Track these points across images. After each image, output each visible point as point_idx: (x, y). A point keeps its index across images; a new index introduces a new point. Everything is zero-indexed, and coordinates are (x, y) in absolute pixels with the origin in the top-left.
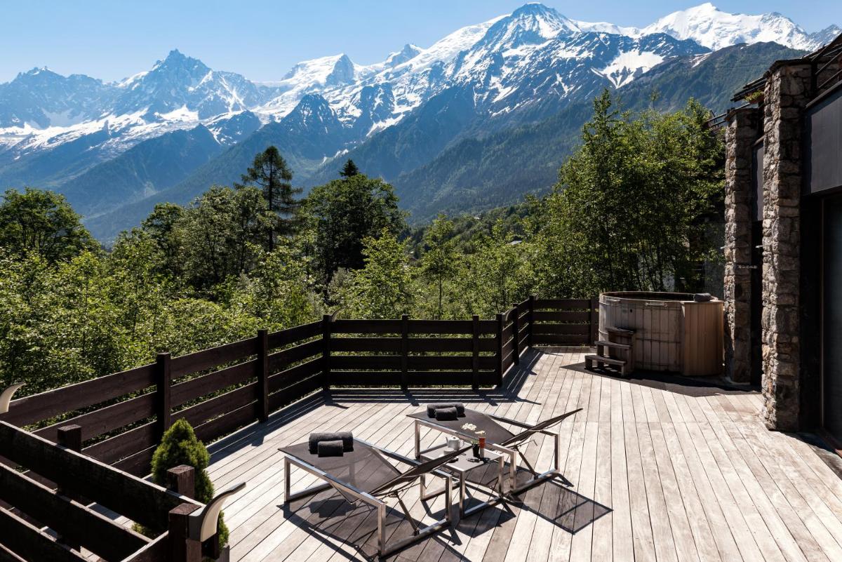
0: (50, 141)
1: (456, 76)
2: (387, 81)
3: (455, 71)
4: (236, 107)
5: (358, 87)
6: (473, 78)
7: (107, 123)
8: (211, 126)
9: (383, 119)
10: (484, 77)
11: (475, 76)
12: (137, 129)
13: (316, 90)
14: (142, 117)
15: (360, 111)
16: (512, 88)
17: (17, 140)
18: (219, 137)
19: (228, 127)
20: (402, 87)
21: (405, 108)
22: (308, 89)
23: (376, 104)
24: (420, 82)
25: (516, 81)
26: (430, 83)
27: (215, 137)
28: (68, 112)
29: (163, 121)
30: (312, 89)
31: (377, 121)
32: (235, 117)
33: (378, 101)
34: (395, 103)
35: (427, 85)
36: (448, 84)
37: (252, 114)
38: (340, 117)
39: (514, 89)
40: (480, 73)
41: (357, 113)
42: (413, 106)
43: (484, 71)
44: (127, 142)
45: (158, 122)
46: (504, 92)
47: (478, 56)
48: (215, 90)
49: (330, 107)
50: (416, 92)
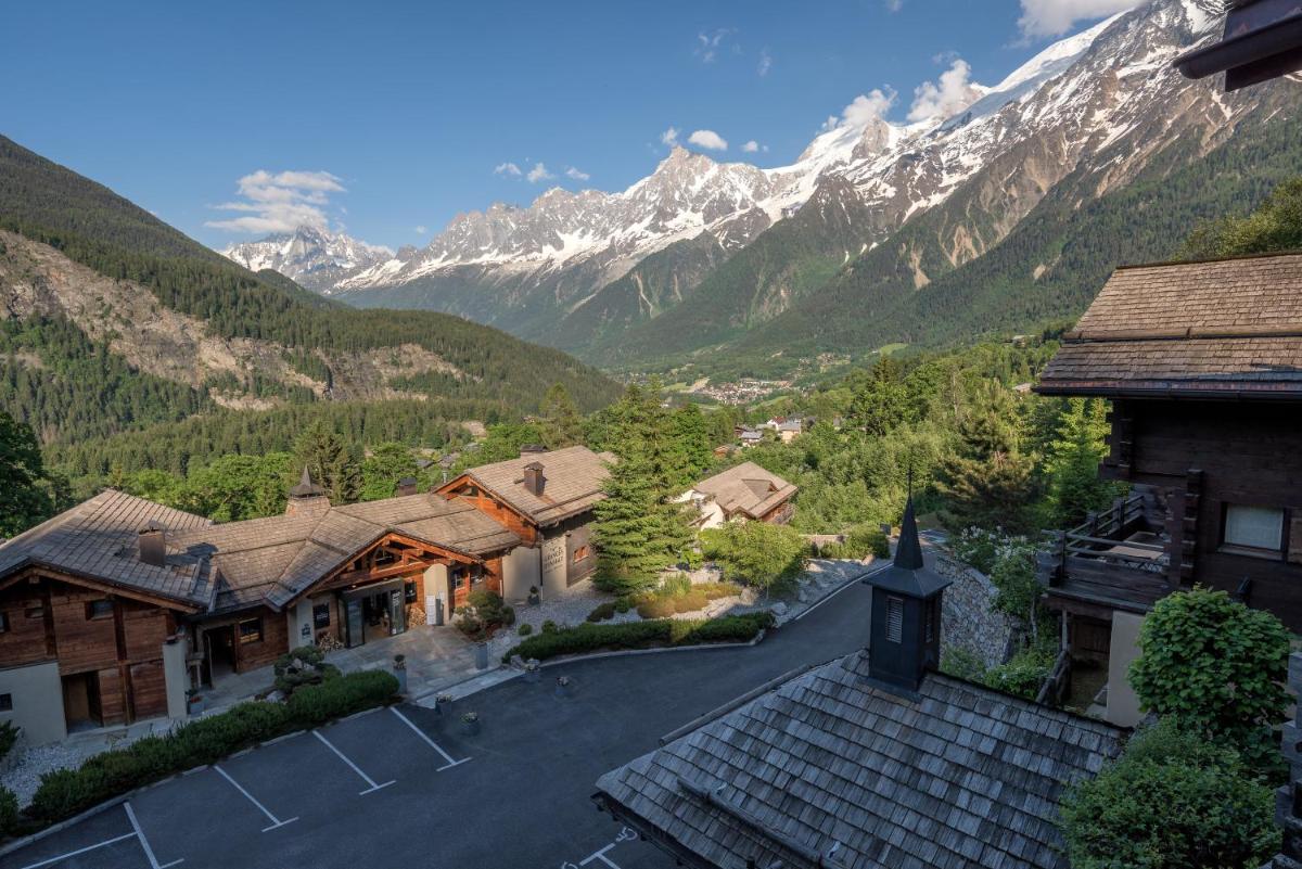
0: (565, 264)
1: (1037, 119)
2: (934, 143)
3: (1037, 111)
4: (743, 205)
5: (893, 157)
6: (1064, 120)
7: (613, 238)
8: (716, 231)
9: (926, 195)
10: (1082, 114)
11: (1068, 116)
12: (642, 242)
13: (840, 168)
14: (647, 229)
15: (894, 189)
16: (1130, 126)
17: (536, 266)
18: (725, 242)
19: (735, 229)
20: (955, 149)
21: (957, 178)
22: (829, 168)
23: (916, 178)
24: (982, 137)
25: (1139, 112)
26: (996, 135)
27: (721, 243)
28: (579, 232)
29: (667, 230)
30: (834, 168)
31: (917, 199)
32: (742, 216)
33: (919, 171)
34: (944, 172)
35: (991, 140)
36: (1025, 133)
37: (761, 211)
38: (868, 201)
39: (1134, 126)
40: (1076, 110)
41: (891, 192)
42: (970, 173)
43: (1083, 106)
44: (632, 258)
45: (663, 232)
46: (1115, 133)
47: (1073, 84)
48: (720, 187)
49: (855, 190)
50: (974, 152)
